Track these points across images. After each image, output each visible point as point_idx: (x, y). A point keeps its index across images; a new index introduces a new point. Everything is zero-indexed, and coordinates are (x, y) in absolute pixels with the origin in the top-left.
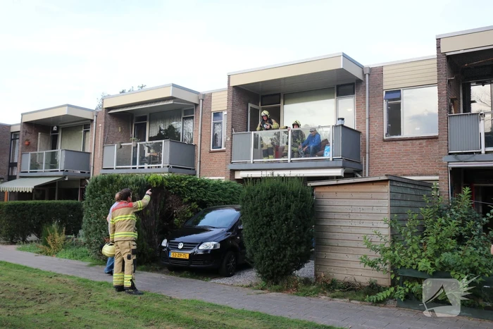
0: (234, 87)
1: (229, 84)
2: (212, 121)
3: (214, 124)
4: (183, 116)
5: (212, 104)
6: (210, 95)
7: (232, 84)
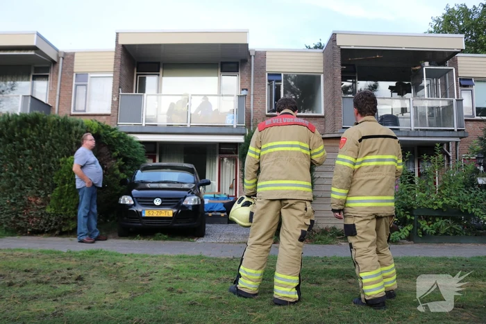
0: (123, 46)
1: (117, 41)
2: (74, 83)
3: (77, 86)
4: (32, 74)
5: (75, 64)
6: (73, 55)
7: (121, 42)
